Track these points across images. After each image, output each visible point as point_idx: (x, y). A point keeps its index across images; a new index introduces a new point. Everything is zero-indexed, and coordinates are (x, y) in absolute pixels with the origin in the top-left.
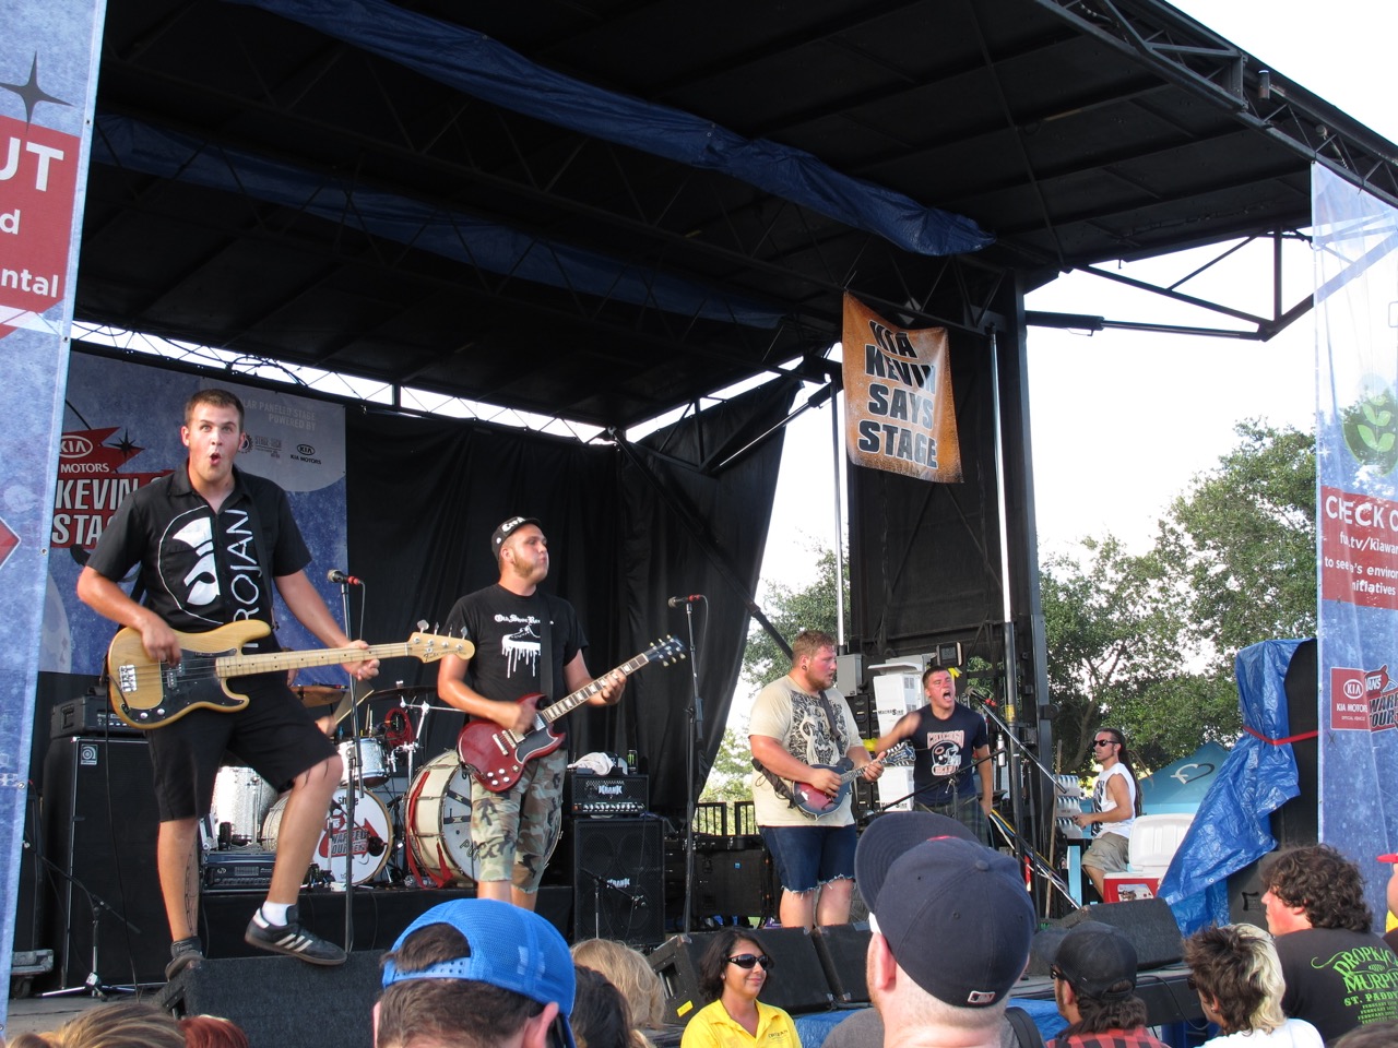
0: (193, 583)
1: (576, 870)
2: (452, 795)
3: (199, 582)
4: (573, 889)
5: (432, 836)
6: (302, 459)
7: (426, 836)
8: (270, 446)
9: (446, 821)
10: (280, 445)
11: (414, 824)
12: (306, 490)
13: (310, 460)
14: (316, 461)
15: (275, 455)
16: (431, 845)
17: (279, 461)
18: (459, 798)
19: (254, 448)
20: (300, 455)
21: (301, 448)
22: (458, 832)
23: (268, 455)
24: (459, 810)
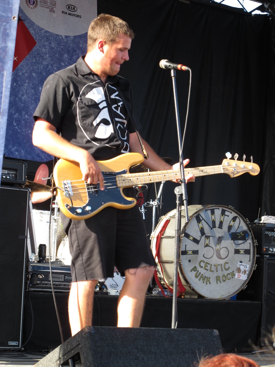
0: (98, 125)
1: (265, 291)
2: (187, 236)
3: (102, 124)
4: (262, 304)
5: (172, 262)
6: (70, 14)
7: (167, 262)
8: (49, 4)
9: (181, 253)
10: (55, 5)
11: (158, 254)
12: (72, 34)
13: (74, 15)
14: (78, 16)
15: (52, 11)
16: (172, 269)
17: (55, 15)
18: (191, 238)
19: (39, 5)
20: (68, 12)
21: (69, 7)
22: (190, 261)
23: (48, 10)
24: (191, 246)
